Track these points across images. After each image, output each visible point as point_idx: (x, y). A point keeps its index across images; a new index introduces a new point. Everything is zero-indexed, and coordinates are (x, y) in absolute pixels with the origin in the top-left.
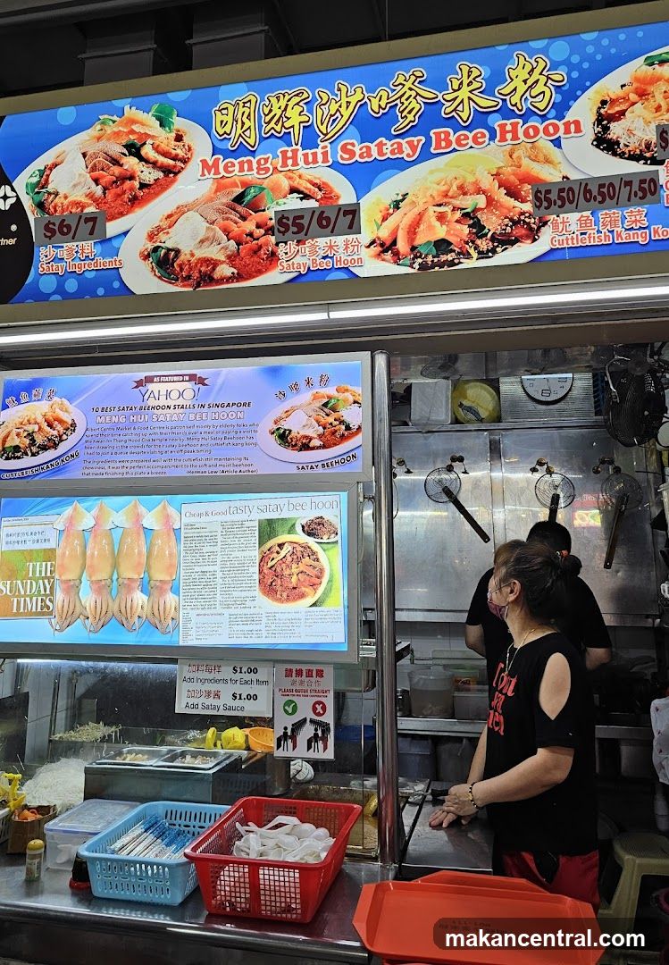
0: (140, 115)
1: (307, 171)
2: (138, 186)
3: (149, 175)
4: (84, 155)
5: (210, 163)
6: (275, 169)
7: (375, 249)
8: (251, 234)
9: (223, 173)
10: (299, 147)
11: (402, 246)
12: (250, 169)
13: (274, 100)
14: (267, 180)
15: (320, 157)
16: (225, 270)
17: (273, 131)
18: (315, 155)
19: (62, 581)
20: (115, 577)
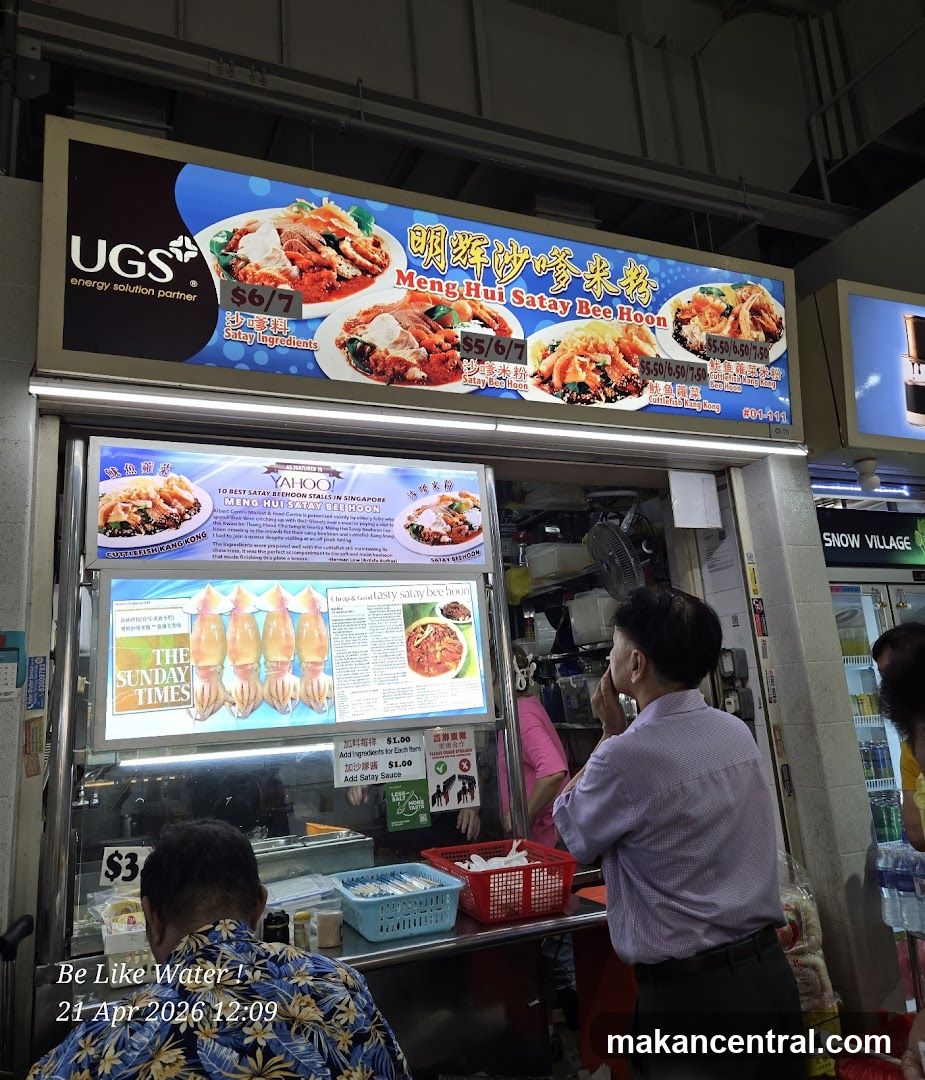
0: (339, 211)
1: (488, 305)
2: (336, 277)
3: (348, 271)
4: (280, 231)
5: (406, 275)
6: (461, 295)
7: (536, 380)
8: (439, 346)
9: (416, 287)
10: (480, 282)
11: (556, 380)
12: (440, 289)
13: (460, 237)
14: (454, 304)
15: (497, 296)
16: (417, 373)
17: (459, 263)
18: (493, 292)
19: (199, 668)
20: (262, 661)
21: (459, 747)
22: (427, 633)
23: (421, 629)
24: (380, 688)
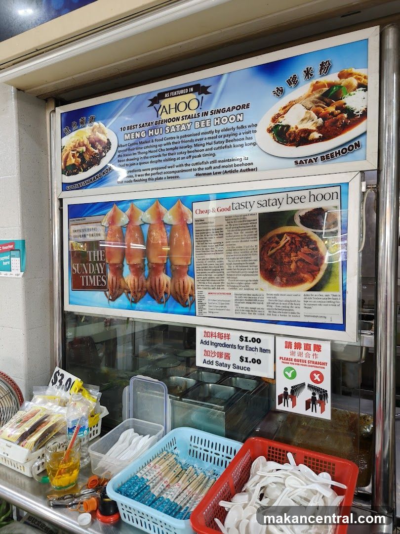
19: (111, 265)
20: (146, 262)
21: (311, 359)
22: (282, 243)
23: (277, 239)
24: (233, 292)
